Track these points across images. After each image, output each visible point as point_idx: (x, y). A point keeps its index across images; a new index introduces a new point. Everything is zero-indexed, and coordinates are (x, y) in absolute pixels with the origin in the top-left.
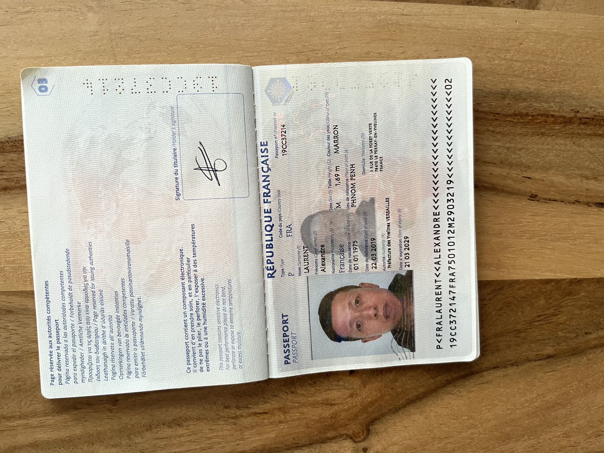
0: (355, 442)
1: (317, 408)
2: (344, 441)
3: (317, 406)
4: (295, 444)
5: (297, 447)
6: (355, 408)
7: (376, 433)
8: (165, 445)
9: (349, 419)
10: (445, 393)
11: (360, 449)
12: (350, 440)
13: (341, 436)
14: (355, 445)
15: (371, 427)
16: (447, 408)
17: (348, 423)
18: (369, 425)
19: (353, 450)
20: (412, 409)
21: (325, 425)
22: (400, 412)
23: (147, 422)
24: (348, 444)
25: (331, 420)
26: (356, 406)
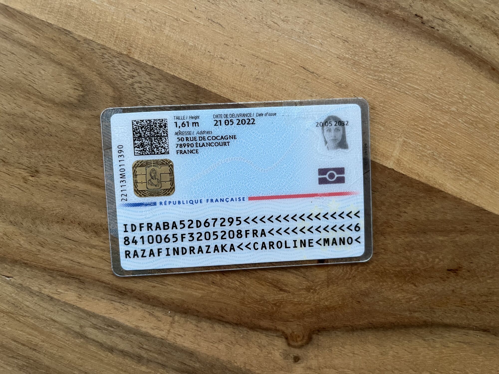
0: (289, 345)
1: (263, 285)
2: (277, 338)
3: (264, 283)
4: (219, 316)
5: (219, 320)
6: (305, 306)
7: (318, 345)
8: (71, 249)
9: (294, 316)
10: (416, 335)
11: (291, 355)
12: (284, 340)
13: (276, 330)
14: (287, 348)
15: (314, 336)
16: (411, 353)
17: (291, 320)
18: (313, 332)
19: (283, 354)
20: (370, 336)
21: (263, 310)
22: (355, 334)
23: (62, 213)
24: (280, 343)
25: (272, 307)
26: (308, 304)
